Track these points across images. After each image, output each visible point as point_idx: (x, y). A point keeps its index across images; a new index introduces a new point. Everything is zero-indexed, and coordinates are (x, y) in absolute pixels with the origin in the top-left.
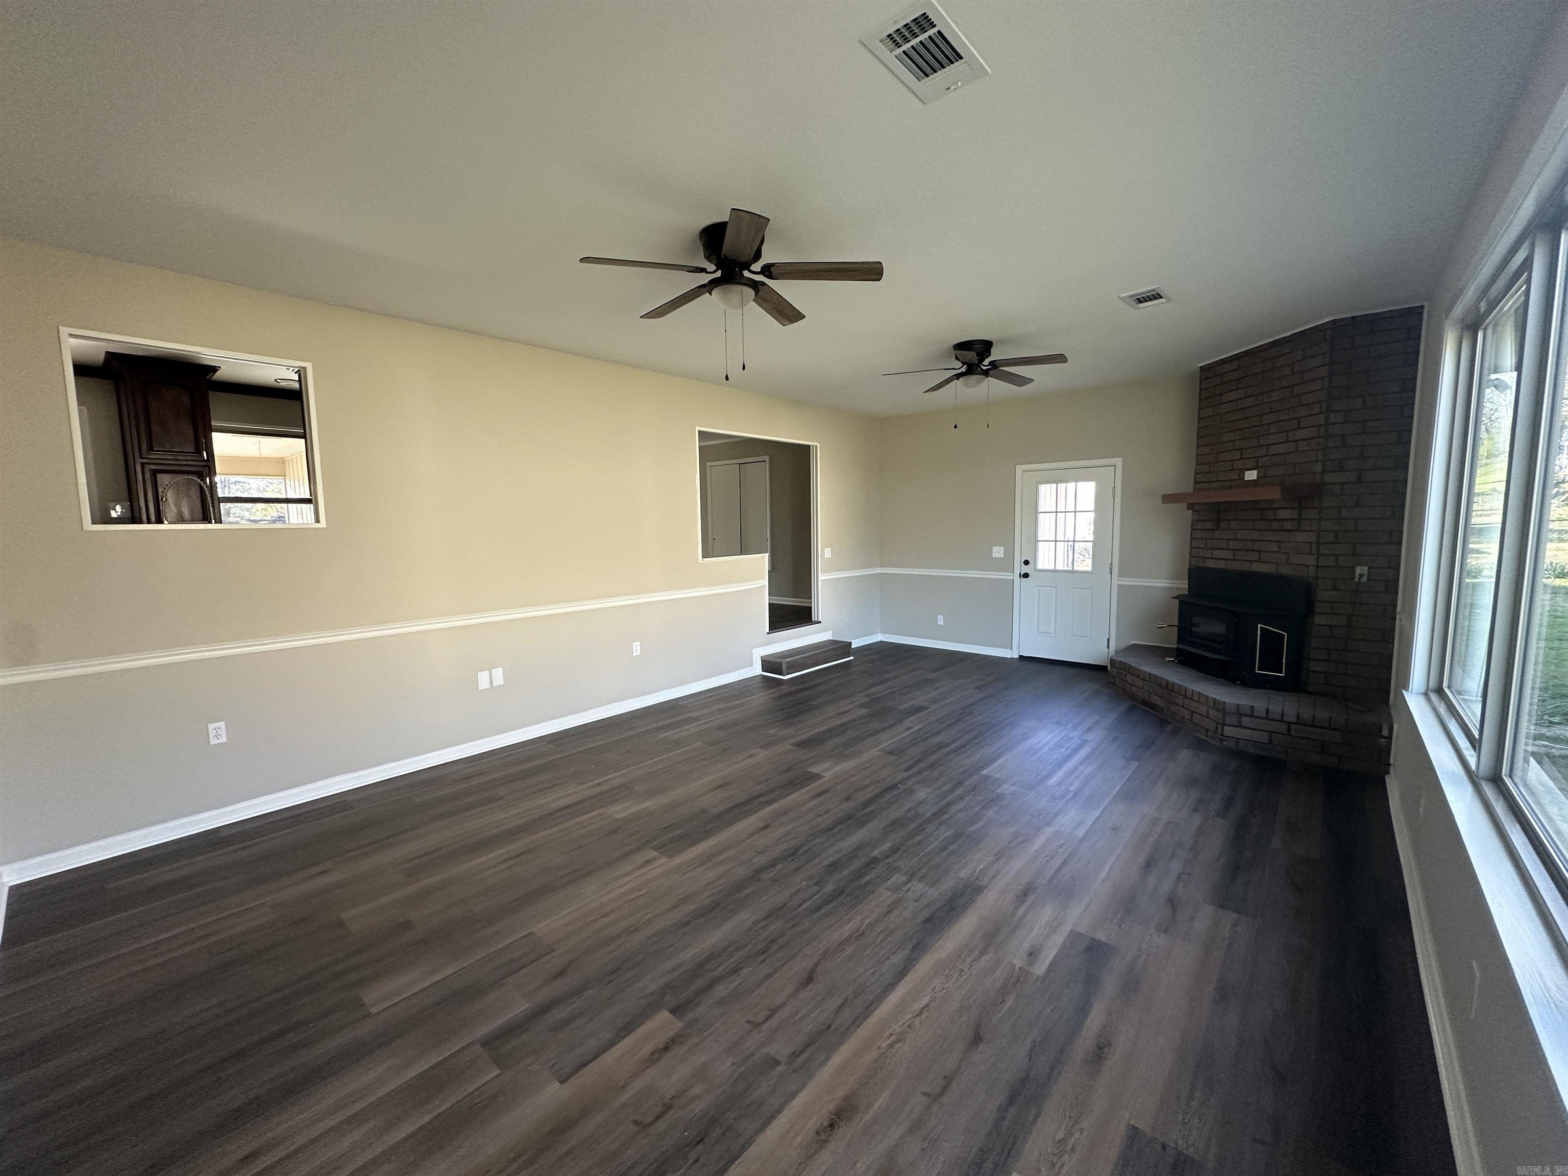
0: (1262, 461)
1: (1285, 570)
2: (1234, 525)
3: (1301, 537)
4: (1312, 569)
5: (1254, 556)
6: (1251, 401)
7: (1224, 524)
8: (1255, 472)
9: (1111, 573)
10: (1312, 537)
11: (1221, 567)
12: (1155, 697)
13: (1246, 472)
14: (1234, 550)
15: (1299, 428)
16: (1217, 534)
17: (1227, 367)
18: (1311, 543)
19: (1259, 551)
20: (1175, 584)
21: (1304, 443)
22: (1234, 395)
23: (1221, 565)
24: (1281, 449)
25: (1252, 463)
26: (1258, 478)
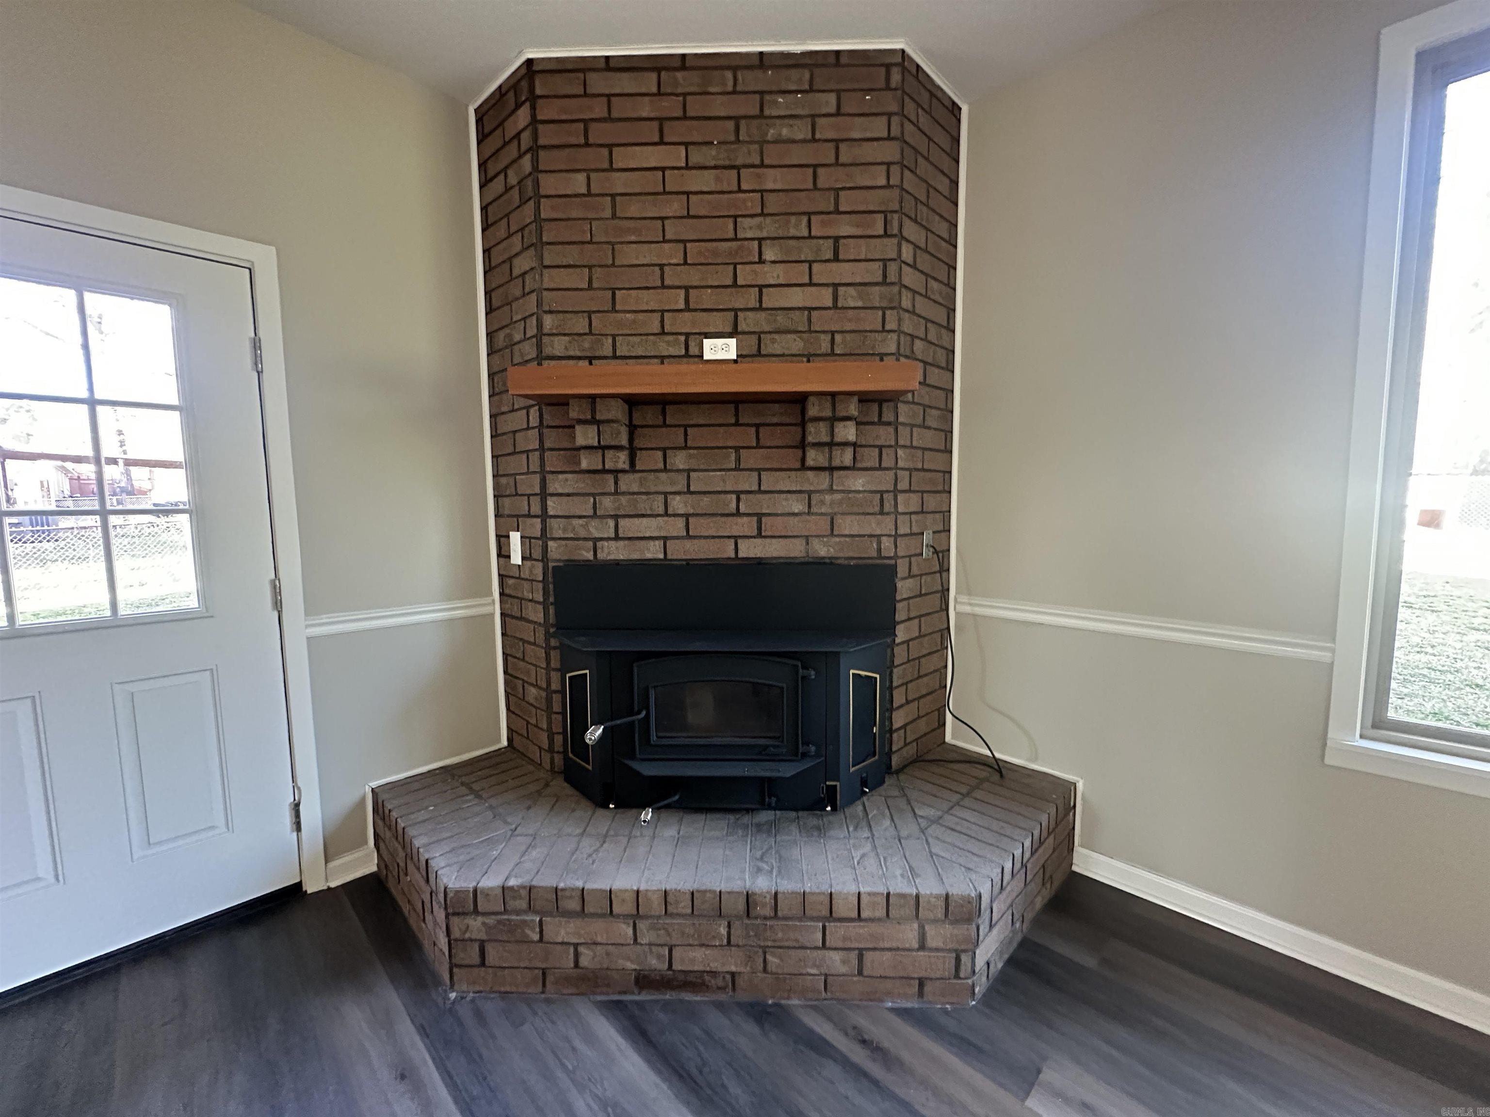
0: (747, 321)
1: (822, 550)
2: (679, 460)
3: (858, 482)
4: (886, 543)
5: (746, 526)
6: (704, 181)
7: (650, 460)
8: (732, 342)
9: (278, 605)
10: (884, 480)
11: (649, 556)
12: (698, 954)
13: (707, 343)
14: (687, 516)
15: (836, 259)
16: (628, 482)
17: (625, 83)
18: (882, 493)
19: (760, 516)
20: (460, 610)
21: (851, 290)
22: (652, 156)
23: (653, 551)
24: (797, 298)
25: (722, 322)
26: (738, 356)
